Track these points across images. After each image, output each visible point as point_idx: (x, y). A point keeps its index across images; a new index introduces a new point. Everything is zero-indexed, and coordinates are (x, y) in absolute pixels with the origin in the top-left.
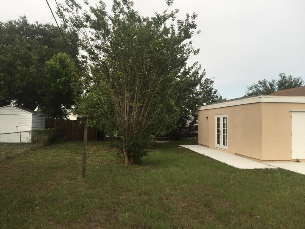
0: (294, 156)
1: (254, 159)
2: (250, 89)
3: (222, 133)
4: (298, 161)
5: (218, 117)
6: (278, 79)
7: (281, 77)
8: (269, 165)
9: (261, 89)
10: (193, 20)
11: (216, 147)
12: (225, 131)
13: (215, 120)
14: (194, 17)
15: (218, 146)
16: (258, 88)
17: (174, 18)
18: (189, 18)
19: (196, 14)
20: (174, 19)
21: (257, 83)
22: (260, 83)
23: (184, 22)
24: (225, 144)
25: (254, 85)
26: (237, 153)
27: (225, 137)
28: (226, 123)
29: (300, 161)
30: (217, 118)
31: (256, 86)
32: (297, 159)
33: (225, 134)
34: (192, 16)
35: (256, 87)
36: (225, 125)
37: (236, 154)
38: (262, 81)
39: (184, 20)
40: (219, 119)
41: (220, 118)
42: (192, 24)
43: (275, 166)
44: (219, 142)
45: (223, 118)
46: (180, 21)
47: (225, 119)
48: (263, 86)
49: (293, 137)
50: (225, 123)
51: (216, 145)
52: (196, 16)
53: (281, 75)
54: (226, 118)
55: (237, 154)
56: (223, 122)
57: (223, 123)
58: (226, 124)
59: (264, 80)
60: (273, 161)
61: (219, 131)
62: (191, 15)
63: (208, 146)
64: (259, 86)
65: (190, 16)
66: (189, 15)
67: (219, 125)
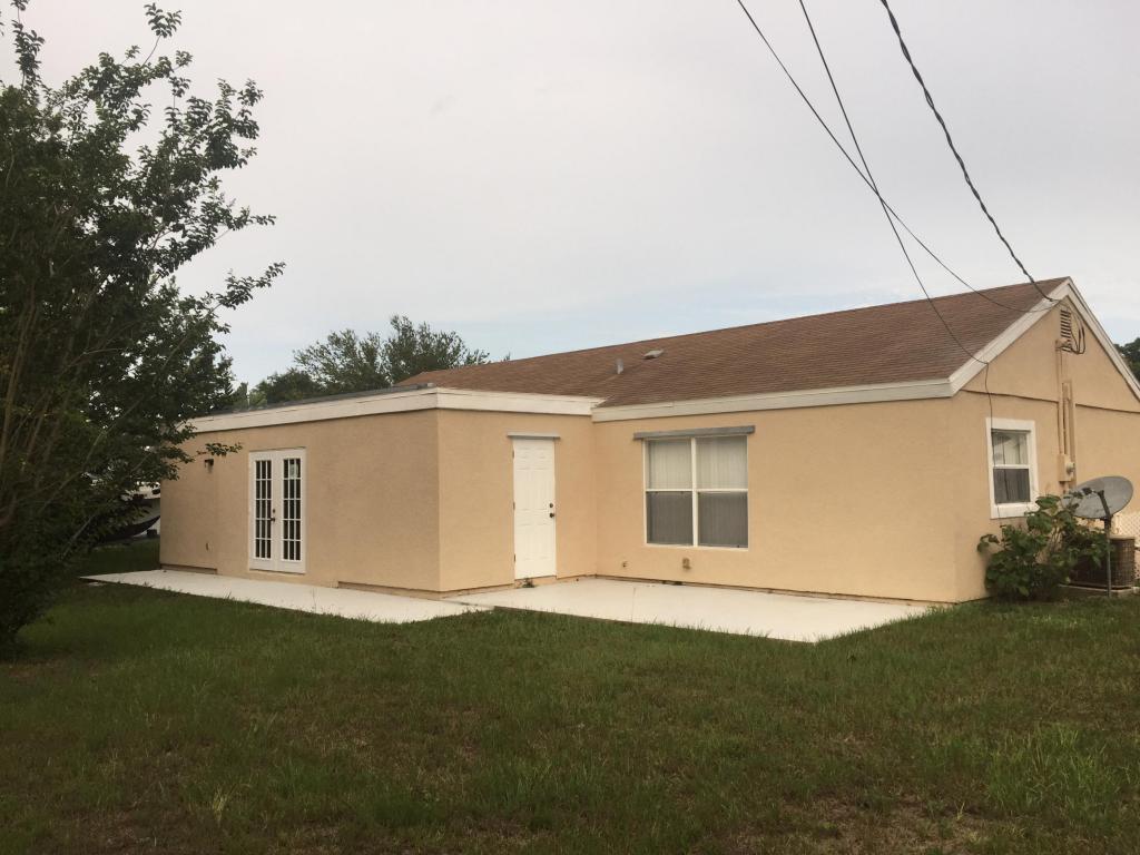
0: (522, 572)
1: (411, 594)
2: (304, 360)
3: (279, 515)
4: (529, 584)
5: (260, 459)
6: (388, 334)
7: (397, 327)
8: (463, 604)
9: (338, 361)
10: (247, 107)
11: (252, 569)
12: (292, 509)
13: (248, 469)
14: (252, 96)
15: (262, 563)
16: (328, 360)
17: (182, 87)
18: (230, 98)
19: (257, 87)
20: (182, 91)
21: (325, 342)
22: (335, 341)
23: (215, 108)
24: (292, 551)
25: (317, 347)
26: (344, 580)
27: (292, 529)
28: (295, 478)
29: (534, 584)
30: (258, 463)
31: (322, 352)
32: (527, 579)
33: (295, 519)
34: (241, 93)
35: (322, 356)
36: (292, 488)
37: (342, 585)
38: (339, 335)
39: (214, 102)
40: (264, 468)
41: (269, 462)
42: (242, 119)
43: (484, 603)
44: (264, 549)
45: (286, 462)
46: (201, 104)
47: (295, 465)
48: (345, 354)
49: (518, 515)
50: (292, 481)
51: (254, 561)
52: (255, 94)
53: (395, 321)
54: (298, 461)
55: (346, 583)
56: (286, 475)
57: (286, 482)
58: (298, 481)
59: (349, 332)
60: (468, 591)
61: (264, 508)
62: (239, 86)
63: (213, 571)
64: (332, 352)
65: (234, 91)
66: (233, 87)
67: (264, 489)
